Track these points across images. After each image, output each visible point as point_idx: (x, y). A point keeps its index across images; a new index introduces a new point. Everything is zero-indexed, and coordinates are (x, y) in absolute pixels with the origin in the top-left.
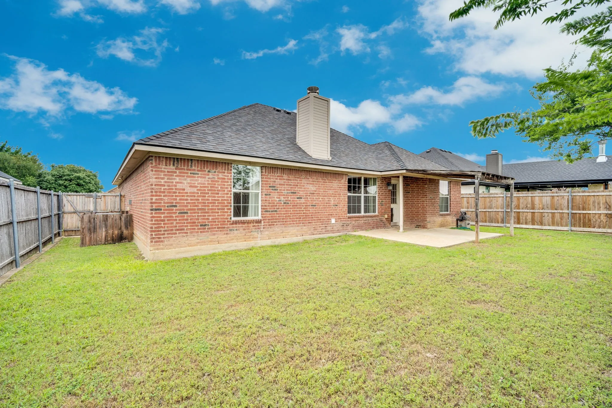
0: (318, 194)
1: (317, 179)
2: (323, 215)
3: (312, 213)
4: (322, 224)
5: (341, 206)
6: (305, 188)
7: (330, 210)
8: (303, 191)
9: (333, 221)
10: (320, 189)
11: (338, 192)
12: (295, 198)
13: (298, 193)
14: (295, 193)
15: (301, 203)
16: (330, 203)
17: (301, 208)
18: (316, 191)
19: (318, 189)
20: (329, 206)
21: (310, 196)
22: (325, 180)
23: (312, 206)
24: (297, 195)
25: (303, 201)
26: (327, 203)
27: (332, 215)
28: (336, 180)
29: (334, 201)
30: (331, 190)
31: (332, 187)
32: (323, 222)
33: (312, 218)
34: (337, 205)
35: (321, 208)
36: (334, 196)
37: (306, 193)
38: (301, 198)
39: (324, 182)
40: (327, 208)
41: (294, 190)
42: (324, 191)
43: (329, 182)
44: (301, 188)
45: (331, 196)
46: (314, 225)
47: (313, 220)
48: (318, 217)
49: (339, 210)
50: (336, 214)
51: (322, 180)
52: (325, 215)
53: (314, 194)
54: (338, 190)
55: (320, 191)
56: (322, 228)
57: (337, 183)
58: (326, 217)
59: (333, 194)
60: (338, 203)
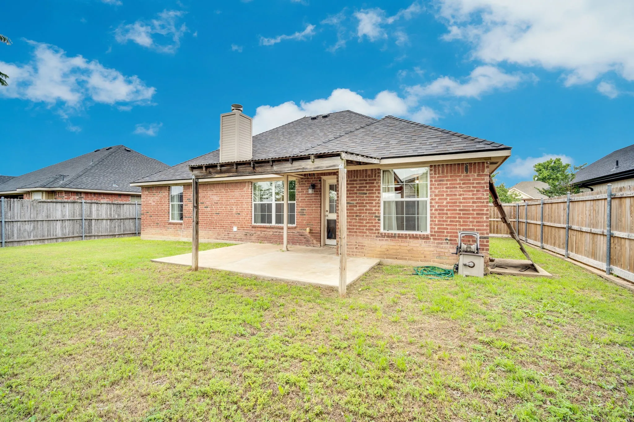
0: (221, 203)
1: (220, 190)
2: (226, 222)
3: (216, 220)
4: (225, 231)
5: (244, 215)
6: (210, 199)
7: (232, 218)
8: (209, 201)
9: (235, 229)
10: (223, 199)
11: (240, 201)
12: (203, 207)
13: (206, 203)
14: (203, 203)
15: (207, 211)
16: (232, 212)
17: (208, 216)
18: (219, 201)
19: (221, 199)
20: (231, 214)
21: (214, 205)
22: (227, 190)
23: (216, 214)
24: (205, 205)
25: (209, 209)
26: (229, 212)
27: (234, 223)
28: (238, 189)
29: (236, 209)
30: (233, 199)
31: (234, 196)
32: (226, 229)
33: (216, 224)
34: (239, 214)
35: (224, 216)
36: (236, 205)
37: (211, 203)
38: (208, 207)
39: (226, 192)
40: (230, 216)
41: (202, 201)
42: (226, 201)
43: (231, 192)
44: (207, 199)
45: (234, 205)
46: (218, 231)
47: (217, 226)
48: (221, 224)
49: (242, 219)
50: (239, 223)
51: (225, 190)
52: (228, 223)
53: (217, 203)
54: (240, 198)
55: (223, 201)
56: (225, 234)
57: (239, 192)
58: (229, 225)
59: (235, 203)
60: (240, 212)
